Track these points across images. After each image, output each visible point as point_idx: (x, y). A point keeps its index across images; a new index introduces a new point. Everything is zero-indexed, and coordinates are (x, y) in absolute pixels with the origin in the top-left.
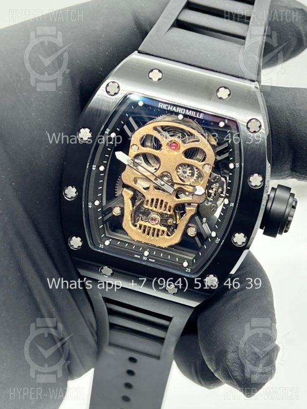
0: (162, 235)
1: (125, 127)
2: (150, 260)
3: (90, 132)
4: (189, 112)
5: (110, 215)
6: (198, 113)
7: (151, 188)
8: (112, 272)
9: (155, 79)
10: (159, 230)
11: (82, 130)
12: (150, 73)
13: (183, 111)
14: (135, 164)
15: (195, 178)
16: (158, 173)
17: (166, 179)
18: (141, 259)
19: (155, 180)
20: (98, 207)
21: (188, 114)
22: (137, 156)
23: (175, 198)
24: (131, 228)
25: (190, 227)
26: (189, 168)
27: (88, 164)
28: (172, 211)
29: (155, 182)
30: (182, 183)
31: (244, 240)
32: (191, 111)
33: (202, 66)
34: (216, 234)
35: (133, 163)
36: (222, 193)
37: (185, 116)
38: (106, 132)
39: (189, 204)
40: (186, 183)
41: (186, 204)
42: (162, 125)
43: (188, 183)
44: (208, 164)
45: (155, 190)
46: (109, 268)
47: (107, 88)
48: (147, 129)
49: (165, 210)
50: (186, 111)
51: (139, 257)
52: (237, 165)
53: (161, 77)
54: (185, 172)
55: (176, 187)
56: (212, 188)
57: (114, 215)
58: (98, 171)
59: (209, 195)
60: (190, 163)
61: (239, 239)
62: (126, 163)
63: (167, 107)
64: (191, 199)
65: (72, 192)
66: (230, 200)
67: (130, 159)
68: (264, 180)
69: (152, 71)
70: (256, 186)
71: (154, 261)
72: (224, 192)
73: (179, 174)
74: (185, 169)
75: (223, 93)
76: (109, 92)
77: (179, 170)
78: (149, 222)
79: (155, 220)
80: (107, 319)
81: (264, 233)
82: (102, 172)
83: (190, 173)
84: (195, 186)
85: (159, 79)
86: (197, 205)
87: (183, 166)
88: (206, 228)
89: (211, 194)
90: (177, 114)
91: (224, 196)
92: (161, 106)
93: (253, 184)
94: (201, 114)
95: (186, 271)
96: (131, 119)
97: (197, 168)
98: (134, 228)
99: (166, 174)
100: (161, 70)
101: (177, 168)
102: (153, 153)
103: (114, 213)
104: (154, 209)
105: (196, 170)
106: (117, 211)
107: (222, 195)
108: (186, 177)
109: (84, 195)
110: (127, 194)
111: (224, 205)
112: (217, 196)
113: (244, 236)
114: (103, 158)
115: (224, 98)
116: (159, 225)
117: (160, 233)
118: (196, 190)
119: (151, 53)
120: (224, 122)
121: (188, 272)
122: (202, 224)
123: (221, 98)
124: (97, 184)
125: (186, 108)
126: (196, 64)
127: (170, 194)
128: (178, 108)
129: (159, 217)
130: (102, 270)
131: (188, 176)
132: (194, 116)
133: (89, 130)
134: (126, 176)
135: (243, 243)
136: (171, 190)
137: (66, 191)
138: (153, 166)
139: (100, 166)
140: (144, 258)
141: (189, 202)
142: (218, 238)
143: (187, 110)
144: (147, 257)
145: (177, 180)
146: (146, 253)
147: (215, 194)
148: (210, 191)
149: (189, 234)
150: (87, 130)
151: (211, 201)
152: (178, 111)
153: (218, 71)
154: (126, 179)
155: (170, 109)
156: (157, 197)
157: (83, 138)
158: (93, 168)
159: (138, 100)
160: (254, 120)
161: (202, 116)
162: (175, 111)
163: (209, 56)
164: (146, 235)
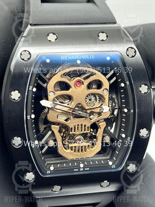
0: (88, 148)
1: (39, 81)
2: (85, 169)
3: (19, 92)
7: (71, 118)
8: (60, 188)
9: (53, 40)
11: (12, 93)
12: (48, 37)
13: (79, 57)
15: (98, 101)
16: (74, 106)
18: (79, 171)
19: (73, 112)
21: (83, 58)
22: (54, 100)
23: (89, 120)
24: (65, 152)
25: (105, 136)
26: (93, 96)
27: (25, 116)
31: (147, 132)
32: (85, 56)
33: (78, 22)
34: (125, 135)
38: (30, 89)
39: (98, 121)
41: (96, 122)
44: (105, 89)
45: (75, 119)
46: (58, 186)
47: (21, 56)
48: (57, 78)
49: (85, 131)
50: (81, 57)
51: (77, 170)
55: (88, 112)
57: (49, 147)
58: (31, 119)
60: (93, 92)
61: (144, 133)
63: (68, 57)
65: (18, 141)
66: (130, 108)
67: (52, 103)
69: (48, 35)
70: (145, 93)
71: (88, 169)
73: (87, 102)
74: (90, 97)
75: (103, 36)
76: (23, 59)
77: (86, 100)
82: (33, 119)
83: (94, 99)
85: (56, 39)
90: (76, 60)
92: (63, 58)
93: (143, 92)
95: (113, 167)
98: (67, 151)
100: (54, 33)
102: (66, 93)
105: (97, 96)
110: (55, 128)
111: (124, 113)
113: (147, 130)
114: (31, 108)
118: (103, 109)
119: (40, 24)
120: (109, 56)
123: (102, 40)
124: (32, 129)
126: (74, 22)
128: (75, 56)
129: (82, 137)
131: (94, 101)
132: (88, 58)
134: (51, 116)
135: (147, 135)
136: (87, 115)
137: (14, 142)
139: (31, 115)
140: (81, 170)
142: (128, 138)
144: (82, 168)
145: (87, 107)
146: (82, 166)
150: (17, 92)
152: (76, 58)
153: (90, 23)
154: (51, 118)
155: (70, 58)
156: (78, 124)
157: (15, 98)
158: (28, 118)
159: (45, 59)
160: (130, 48)
161: (94, 57)
162: (74, 59)
163: (79, 14)
164: (77, 153)
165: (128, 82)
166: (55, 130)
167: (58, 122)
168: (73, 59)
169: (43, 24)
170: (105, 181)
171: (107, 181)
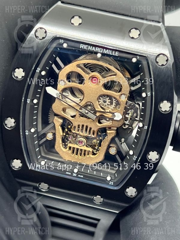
0: (88, 154)
1: (54, 66)
2: (79, 176)
4: (106, 51)
5: (44, 140)
6: (114, 52)
7: (78, 116)
8: (48, 187)
9: (76, 24)
10: (85, 151)
11: (17, 70)
12: (72, 20)
13: (101, 50)
14: (63, 97)
15: (113, 106)
16: (83, 103)
17: (89, 107)
18: (72, 176)
19: (80, 109)
20: (34, 133)
21: (105, 53)
22: (64, 90)
23: (97, 124)
24: (62, 150)
25: (111, 147)
26: (108, 98)
27: (23, 98)
28: (95, 134)
29: (80, 111)
30: (102, 110)
31: (157, 157)
32: (108, 50)
33: (116, 11)
34: (133, 152)
35: (62, 96)
36: (137, 117)
37: (103, 54)
38: (37, 71)
39: (110, 128)
40: (106, 111)
41: (107, 128)
42: (85, 63)
43: (108, 111)
44: (124, 94)
45: (81, 117)
46: (46, 184)
47: (36, 33)
48: (72, 67)
49: (90, 134)
50: (103, 50)
51: (70, 174)
52: (149, 94)
53: (81, 22)
54: (105, 102)
55: (98, 114)
56: (129, 114)
57: (47, 140)
58: (32, 104)
59: (126, 119)
60: (109, 94)
61: (153, 156)
62: (56, 96)
63: (87, 47)
64: (111, 124)
65: (11, 122)
66: (144, 124)
67: (58, 92)
68: (172, 106)
69: (73, 17)
70: (166, 111)
71: (82, 176)
72: (138, 117)
73: (100, 103)
74: (105, 99)
76: (38, 37)
77: (99, 100)
78: (77, 144)
79: (82, 142)
80: (49, 219)
81: (173, 149)
82: (35, 105)
83: (109, 102)
84: (114, 113)
85: (80, 24)
86: (116, 128)
87: (103, 97)
88: (124, 147)
89: (127, 118)
90: (96, 53)
91: (138, 119)
92: (83, 47)
93: (163, 110)
94: (117, 52)
95: (110, 184)
96: (58, 59)
97: (114, 98)
98: (64, 150)
99: (89, 103)
100: (81, 16)
101: (99, 98)
102: (77, 87)
103: (48, 138)
104: (81, 133)
105: (114, 99)
106: (50, 136)
107: (136, 119)
108: (106, 106)
109: (21, 125)
110: (58, 122)
111: (139, 128)
112: (133, 120)
113: (157, 154)
114: (35, 93)
115: (135, 38)
116: (85, 146)
117: (86, 153)
118: (115, 116)
119: (72, 2)
120: (136, 58)
121: (111, 185)
122: (121, 144)
123: (132, 38)
124: (32, 114)
125: (104, 48)
126: (110, 10)
127: (93, 120)
128: (97, 48)
129: (85, 140)
130: (40, 185)
131: (108, 104)
132: (110, 54)
133: (22, 70)
134: (56, 107)
135: (156, 159)
136: (94, 117)
137: (6, 122)
138: (78, 98)
139: (33, 100)
140: (74, 175)
141: (110, 126)
142: (135, 156)
143: (105, 50)
144: (76, 173)
145: (98, 108)
146: (76, 171)
147: (131, 119)
148: (127, 116)
149: (111, 153)
150: (21, 70)
151: (128, 125)
152: (97, 50)
153: (129, 15)
154: (56, 109)
155: (90, 49)
156: (83, 124)
157: (18, 77)
158: (27, 102)
159: (62, 42)
160: (162, 55)
161: (118, 54)
162: (95, 51)
163: (121, 2)
164: (75, 155)
165: (150, 93)
166: (56, 123)
167: (62, 115)
168: (93, 50)
169: (75, 4)
170: (98, 196)
171: (100, 197)
